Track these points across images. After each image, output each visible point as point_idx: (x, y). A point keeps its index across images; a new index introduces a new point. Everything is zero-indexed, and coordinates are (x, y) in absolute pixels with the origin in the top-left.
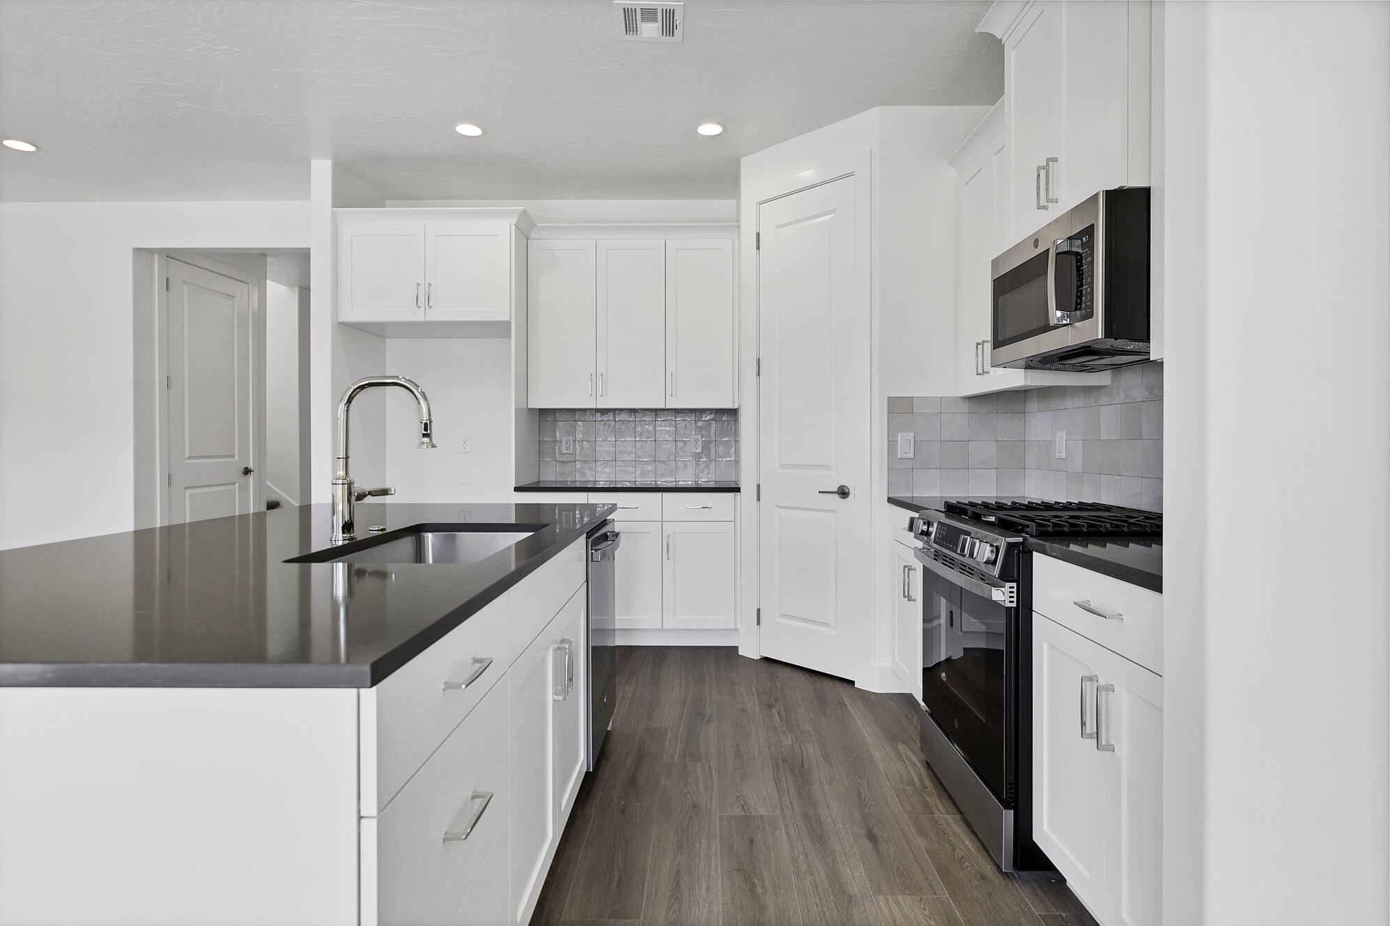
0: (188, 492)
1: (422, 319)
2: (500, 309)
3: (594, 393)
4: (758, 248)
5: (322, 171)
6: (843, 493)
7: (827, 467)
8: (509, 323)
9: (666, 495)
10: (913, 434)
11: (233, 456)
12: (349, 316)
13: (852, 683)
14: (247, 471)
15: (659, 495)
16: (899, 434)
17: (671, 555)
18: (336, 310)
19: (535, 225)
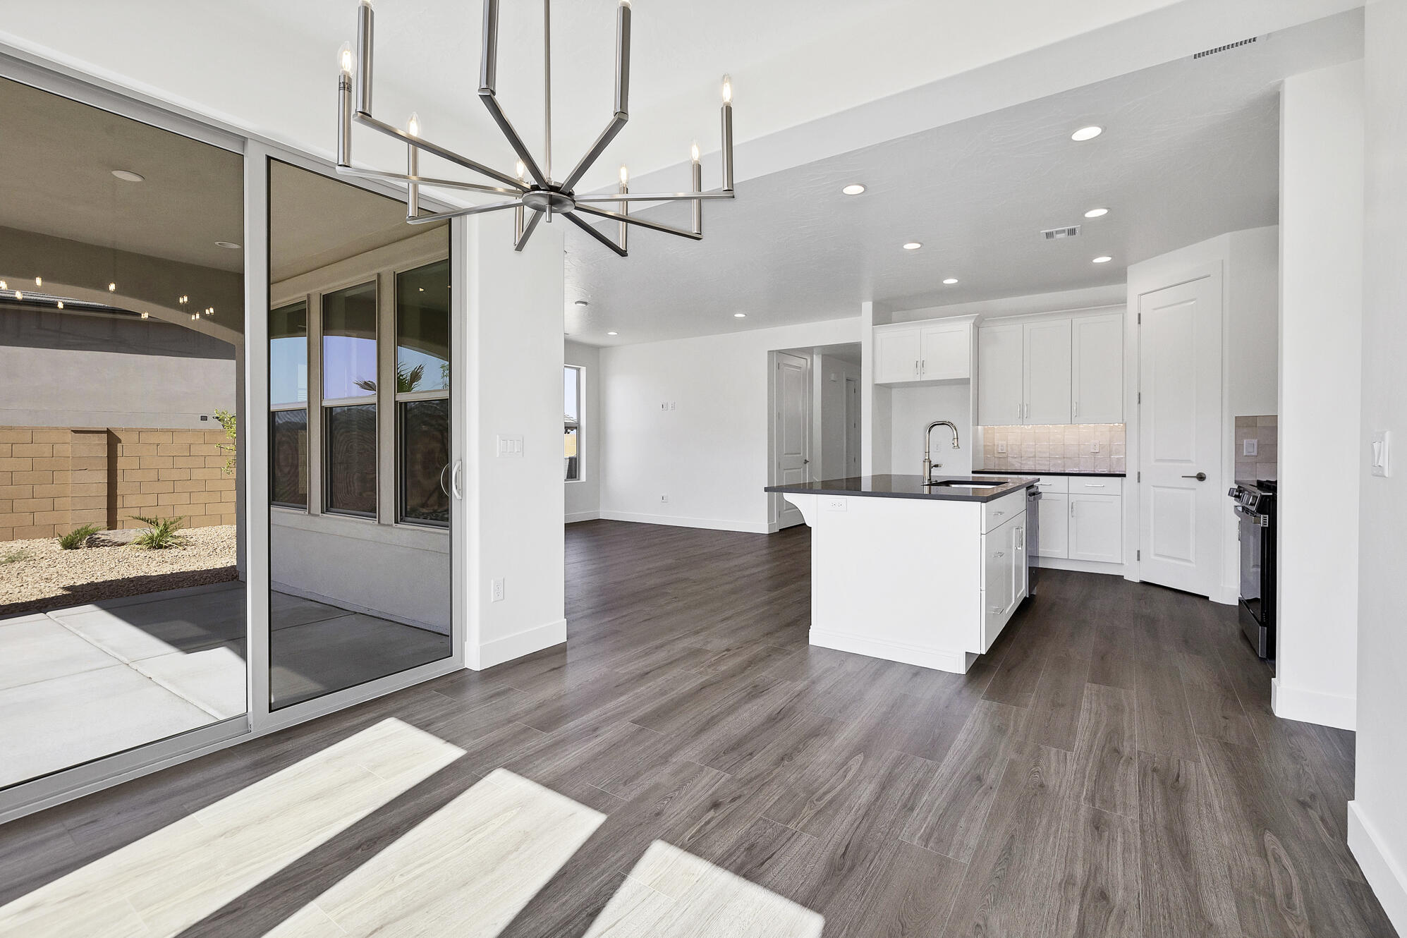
0: (785, 472)
1: (919, 380)
2: (965, 371)
3: (1021, 416)
4: (1139, 323)
5: (867, 307)
6: (1201, 477)
7: (1189, 461)
8: (969, 379)
9: (1070, 477)
10: (1256, 440)
11: (800, 454)
12: (878, 382)
13: (1207, 598)
14: (806, 462)
15: (1067, 477)
16: (1245, 441)
17: (1074, 513)
18: (873, 379)
19: (983, 320)
